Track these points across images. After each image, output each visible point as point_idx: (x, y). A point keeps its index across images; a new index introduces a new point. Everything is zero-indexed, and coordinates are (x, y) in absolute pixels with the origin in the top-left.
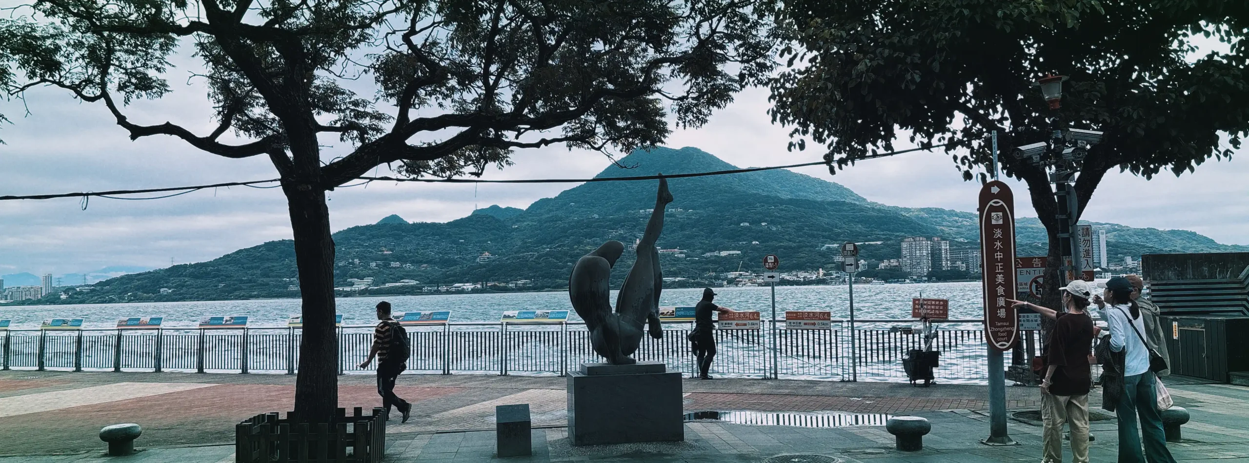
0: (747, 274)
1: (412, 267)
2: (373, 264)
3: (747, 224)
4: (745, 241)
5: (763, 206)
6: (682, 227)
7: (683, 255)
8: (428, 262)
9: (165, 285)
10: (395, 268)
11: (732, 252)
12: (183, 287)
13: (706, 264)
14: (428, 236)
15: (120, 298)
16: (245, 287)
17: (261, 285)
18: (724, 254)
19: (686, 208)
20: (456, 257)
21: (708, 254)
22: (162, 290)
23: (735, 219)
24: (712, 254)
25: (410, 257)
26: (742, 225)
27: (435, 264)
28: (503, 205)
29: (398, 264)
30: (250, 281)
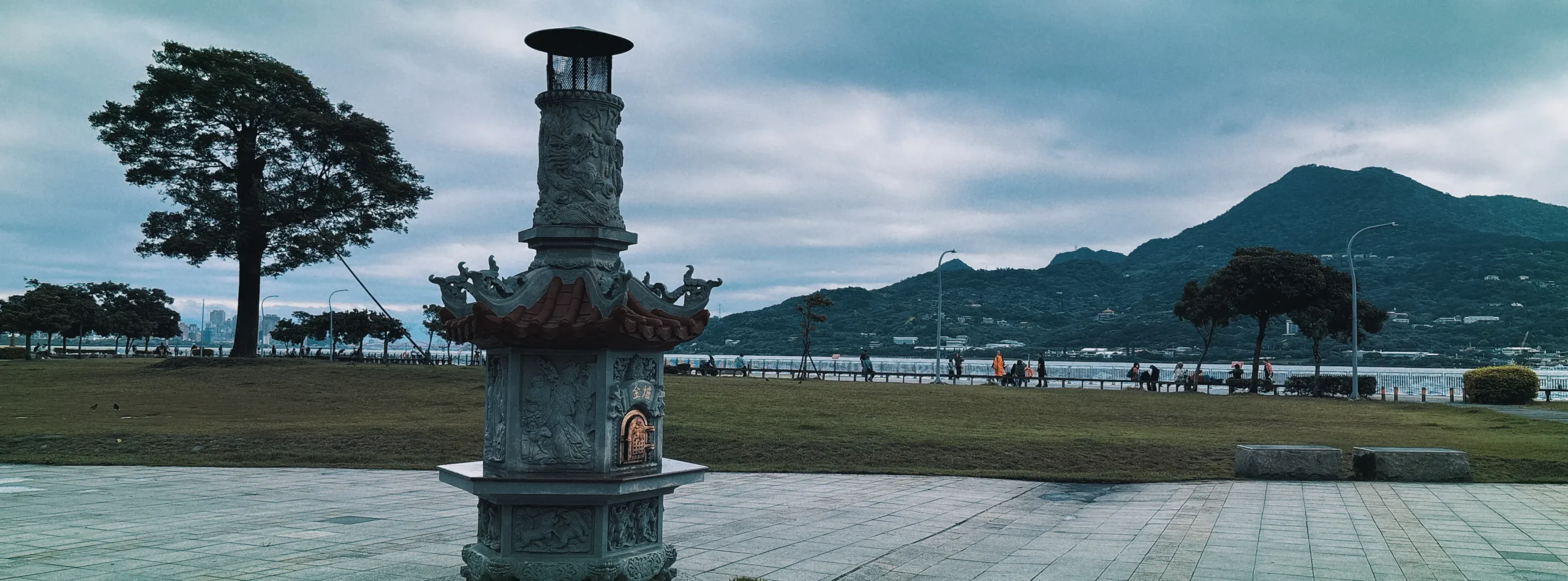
0: (1535, 350)
1: (1008, 325)
2: (962, 320)
3: (1497, 278)
4: (1498, 302)
5: (1514, 252)
6: (1388, 280)
7: (1405, 320)
8: (1029, 319)
9: (730, 336)
10: (988, 325)
11: (1483, 318)
12: (748, 338)
13: (1454, 334)
14: (1016, 286)
15: (685, 349)
16: (819, 342)
17: (837, 340)
18: (1469, 320)
19: (1383, 254)
20: (1058, 313)
21: (1444, 320)
22: (727, 341)
23: (1476, 269)
24: (1449, 319)
25: (1004, 312)
26: (1487, 278)
27: (1035, 321)
28: (1095, 248)
29: (990, 320)
30: (824, 335)
